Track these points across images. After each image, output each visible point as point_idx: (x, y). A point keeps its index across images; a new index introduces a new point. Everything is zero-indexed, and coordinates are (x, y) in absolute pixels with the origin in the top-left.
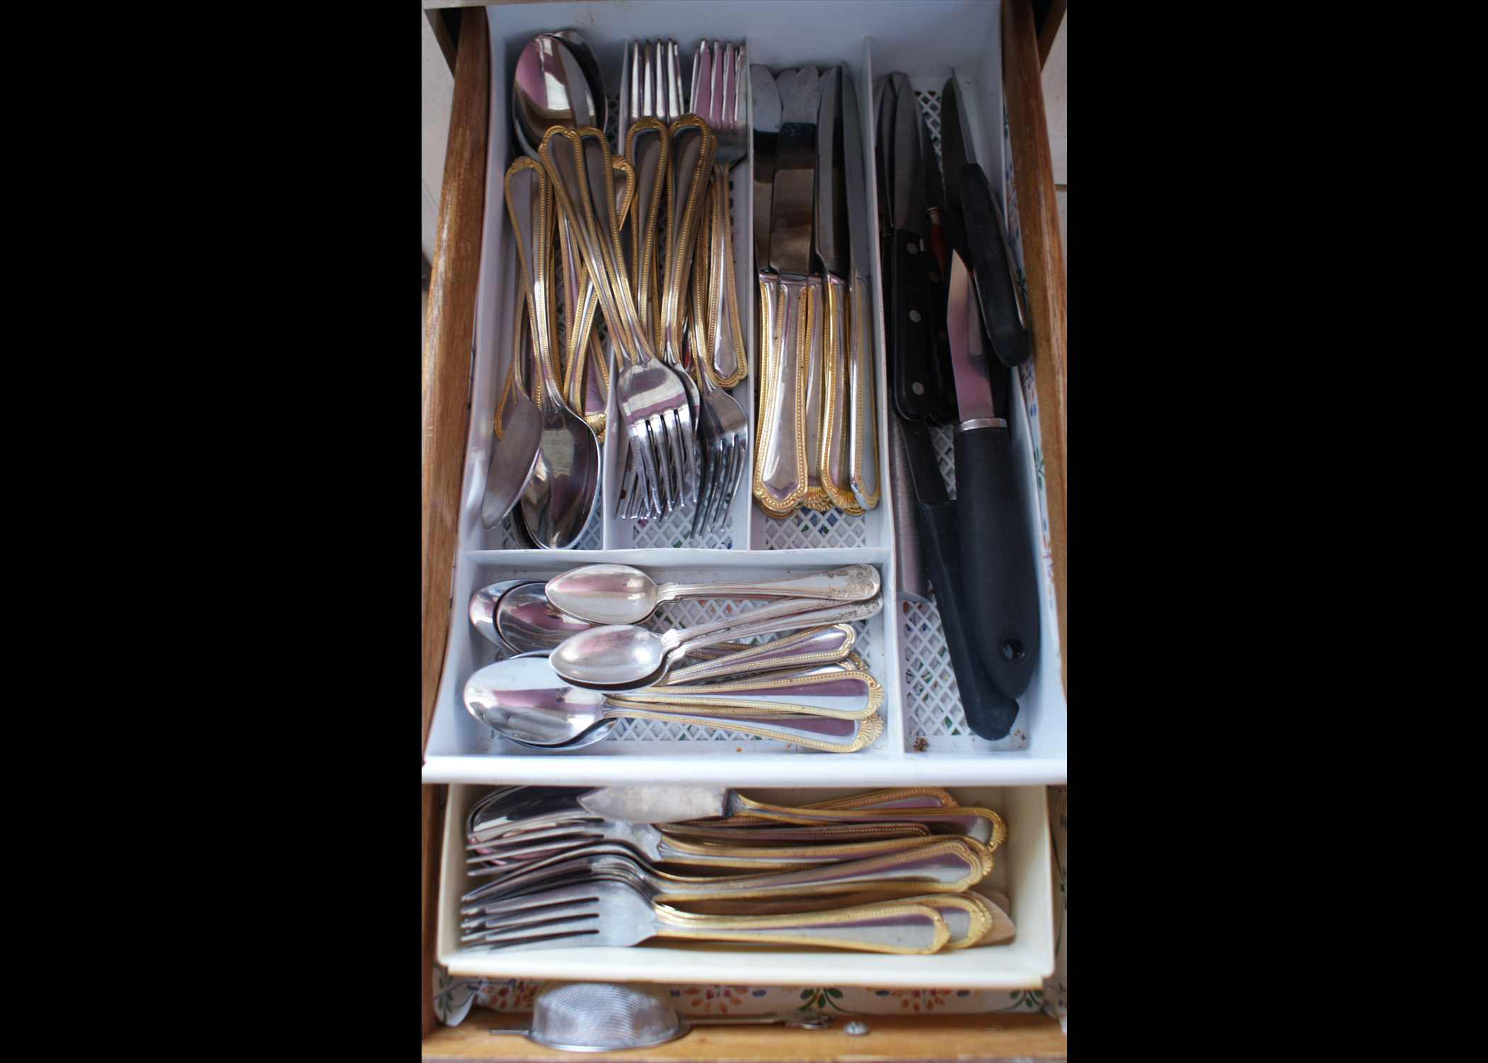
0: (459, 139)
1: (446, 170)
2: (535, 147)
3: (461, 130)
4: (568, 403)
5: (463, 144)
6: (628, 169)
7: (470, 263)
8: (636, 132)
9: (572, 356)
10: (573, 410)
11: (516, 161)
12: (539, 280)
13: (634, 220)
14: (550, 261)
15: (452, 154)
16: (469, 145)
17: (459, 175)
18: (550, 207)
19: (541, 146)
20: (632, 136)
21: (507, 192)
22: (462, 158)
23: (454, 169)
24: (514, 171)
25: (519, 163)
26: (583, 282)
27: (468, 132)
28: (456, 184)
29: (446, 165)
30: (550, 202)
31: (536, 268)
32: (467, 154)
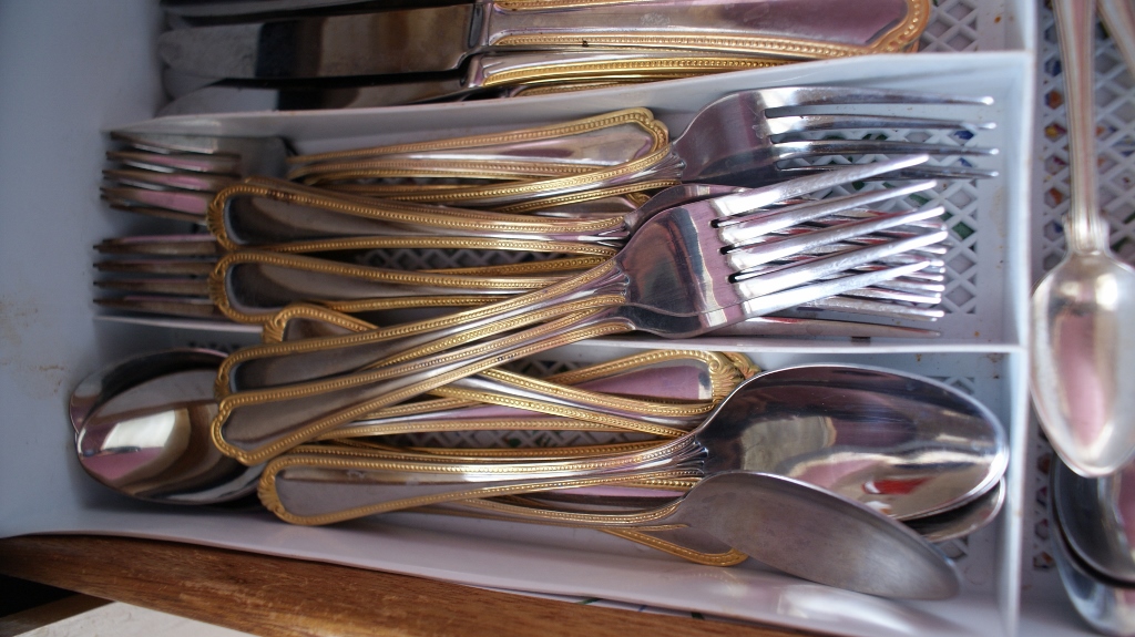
0: (197, 601)
1: (249, 630)
2: (240, 469)
3: (184, 597)
4: (689, 427)
5: (207, 594)
6: (285, 315)
7: (422, 597)
8: (232, 307)
9: (601, 419)
10: (703, 420)
11: (264, 503)
12: (461, 474)
13: (367, 306)
14: (429, 453)
15: (221, 616)
16: (209, 584)
17: (257, 606)
18: (339, 450)
19: (242, 460)
20: (238, 312)
21: (314, 522)
22: (229, 599)
23: (246, 616)
24: (281, 508)
25: (269, 498)
26: (466, 396)
27: (189, 584)
28: (273, 615)
29: (241, 629)
30: (330, 450)
31: (439, 479)
32: (225, 589)
